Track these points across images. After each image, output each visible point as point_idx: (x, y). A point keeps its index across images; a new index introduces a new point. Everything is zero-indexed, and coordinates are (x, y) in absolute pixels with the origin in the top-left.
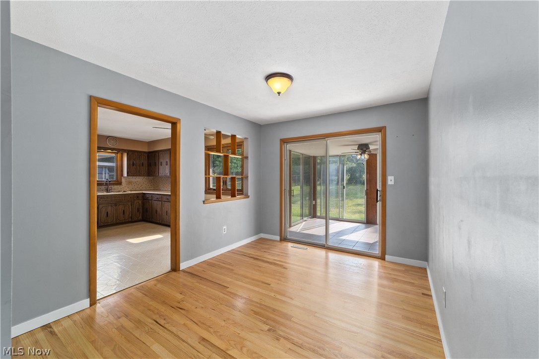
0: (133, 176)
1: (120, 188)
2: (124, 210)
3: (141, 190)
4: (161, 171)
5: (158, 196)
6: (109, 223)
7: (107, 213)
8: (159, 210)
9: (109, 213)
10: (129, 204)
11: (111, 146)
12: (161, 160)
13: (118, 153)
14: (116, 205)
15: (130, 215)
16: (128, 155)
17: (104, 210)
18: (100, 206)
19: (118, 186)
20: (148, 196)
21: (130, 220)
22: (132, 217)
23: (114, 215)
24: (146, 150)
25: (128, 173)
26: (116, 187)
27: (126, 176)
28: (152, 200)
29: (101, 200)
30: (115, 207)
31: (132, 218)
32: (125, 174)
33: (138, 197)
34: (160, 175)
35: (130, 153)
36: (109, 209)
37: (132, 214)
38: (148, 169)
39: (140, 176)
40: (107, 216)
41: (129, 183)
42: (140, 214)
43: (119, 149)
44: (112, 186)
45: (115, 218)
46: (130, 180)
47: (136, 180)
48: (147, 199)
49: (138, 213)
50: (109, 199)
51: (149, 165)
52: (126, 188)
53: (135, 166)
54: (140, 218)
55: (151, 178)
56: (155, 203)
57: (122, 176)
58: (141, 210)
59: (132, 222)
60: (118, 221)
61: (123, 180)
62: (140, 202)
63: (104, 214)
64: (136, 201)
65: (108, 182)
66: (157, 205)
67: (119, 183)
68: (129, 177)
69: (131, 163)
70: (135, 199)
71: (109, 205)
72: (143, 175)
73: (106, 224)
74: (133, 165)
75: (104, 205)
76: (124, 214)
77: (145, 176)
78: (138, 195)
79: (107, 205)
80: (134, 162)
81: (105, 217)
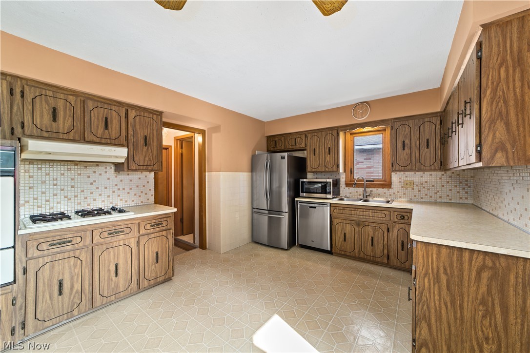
0: (405, 170)
1: (388, 193)
2: (372, 238)
6: (348, 254)
7: (345, 234)
9: (347, 236)
10: (384, 227)
11: (359, 120)
14: (358, 225)
15: (386, 251)
18: (335, 221)
19: (385, 190)
21: (386, 260)
22: (388, 256)
23: (356, 242)
26: (381, 191)
29: (336, 211)
30: (356, 228)
31: (388, 259)
35: (398, 125)
36: (348, 228)
37: (389, 252)
40: (345, 240)
41: (408, 185)
44: (373, 190)
45: (356, 246)
46: (409, 179)
47: (423, 179)
49: (403, 252)
50: (347, 212)
53: (407, 150)
59: (389, 266)
60: (362, 255)
61: (394, 180)
62: (408, 229)
64: (398, 226)
67: (387, 185)
68: (406, 173)
69: (400, 145)
70: (396, 220)
71: (348, 222)
72: (428, 168)
73: (343, 253)
74: (404, 149)
75: (340, 221)
76: (372, 245)
77: (435, 170)
78: (404, 214)
79: (344, 221)
80: (407, 142)
81: (341, 240)
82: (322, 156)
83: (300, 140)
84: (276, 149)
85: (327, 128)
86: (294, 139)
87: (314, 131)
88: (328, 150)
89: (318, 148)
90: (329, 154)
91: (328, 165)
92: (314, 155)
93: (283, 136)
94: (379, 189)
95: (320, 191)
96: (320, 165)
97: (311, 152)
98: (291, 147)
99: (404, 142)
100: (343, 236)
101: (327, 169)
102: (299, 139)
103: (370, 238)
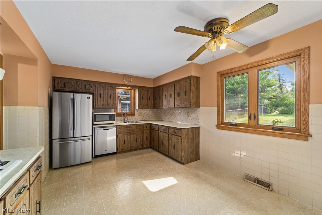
1: (133, 118)
2: (136, 138)
3: (148, 120)
4: (165, 103)
5: (164, 128)
6: (126, 150)
7: (124, 140)
8: (165, 142)
10: (140, 133)
11: (127, 83)
12: (165, 93)
13: (132, 90)
14: (130, 134)
15: (141, 143)
16: (139, 91)
17: (122, 138)
18: (119, 135)
20: (155, 126)
21: (141, 147)
22: (142, 144)
23: (130, 143)
24: (152, 86)
25: (139, 106)
26: (131, 117)
27: (138, 108)
28: (158, 131)
29: (120, 129)
30: (130, 136)
31: (142, 146)
32: (137, 107)
33: (146, 127)
34: (164, 107)
35: (141, 89)
36: (126, 137)
37: (142, 142)
38: (154, 103)
39: (147, 108)
40: (124, 144)
41: (140, 114)
42: (148, 143)
43: (132, 86)
44: (128, 117)
45: (130, 145)
46: (140, 112)
47: (145, 112)
48: (154, 129)
49: (147, 141)
50: (126, 129)
51: (155, 99)
52: (138, 118)
53: (144, 100)
54: (149, 145)
55: (155, 110)
56: (161, 134)
57: (135, 108)
58: (149, 138)
59: (142, 149)
60: (132, 148)
61: (136, 112)
62: (148, 131)
63: (121, 143)
64: (145, 131)
65: (125, 114)
66: (164, 136)
67: (133, 115)
68: (140, 109)
69: (142, 98)
70: (145, 129)
71: (126, 134)
72: (150, 108)
73: (123, 150)
74: (143, 100)
75: (122, 134)
76: (136, 142)
77: (151, 108)
78: (147, 126)
79: (124, 134)
80: (144, 97)
81: (122, 144)
82: (106, 99)
83: (89, 87)
84: (65, 89)
85: (109, 83)
86: (84, 85)
87: (100, 83)
88: (109, 96)
89: (103, 94)
90: (110, 98)
91: (110, 105)
92: (101, 97)
93: (73, 81)
94: (130, 117)
95: (108, 120)
96: (105, 104)
97: (98, 96)
98: (81, 90)
99: (143, 97)
100: (123, 142)
101: (109, 107)
102: (88, 85)
103: (135, 139)
